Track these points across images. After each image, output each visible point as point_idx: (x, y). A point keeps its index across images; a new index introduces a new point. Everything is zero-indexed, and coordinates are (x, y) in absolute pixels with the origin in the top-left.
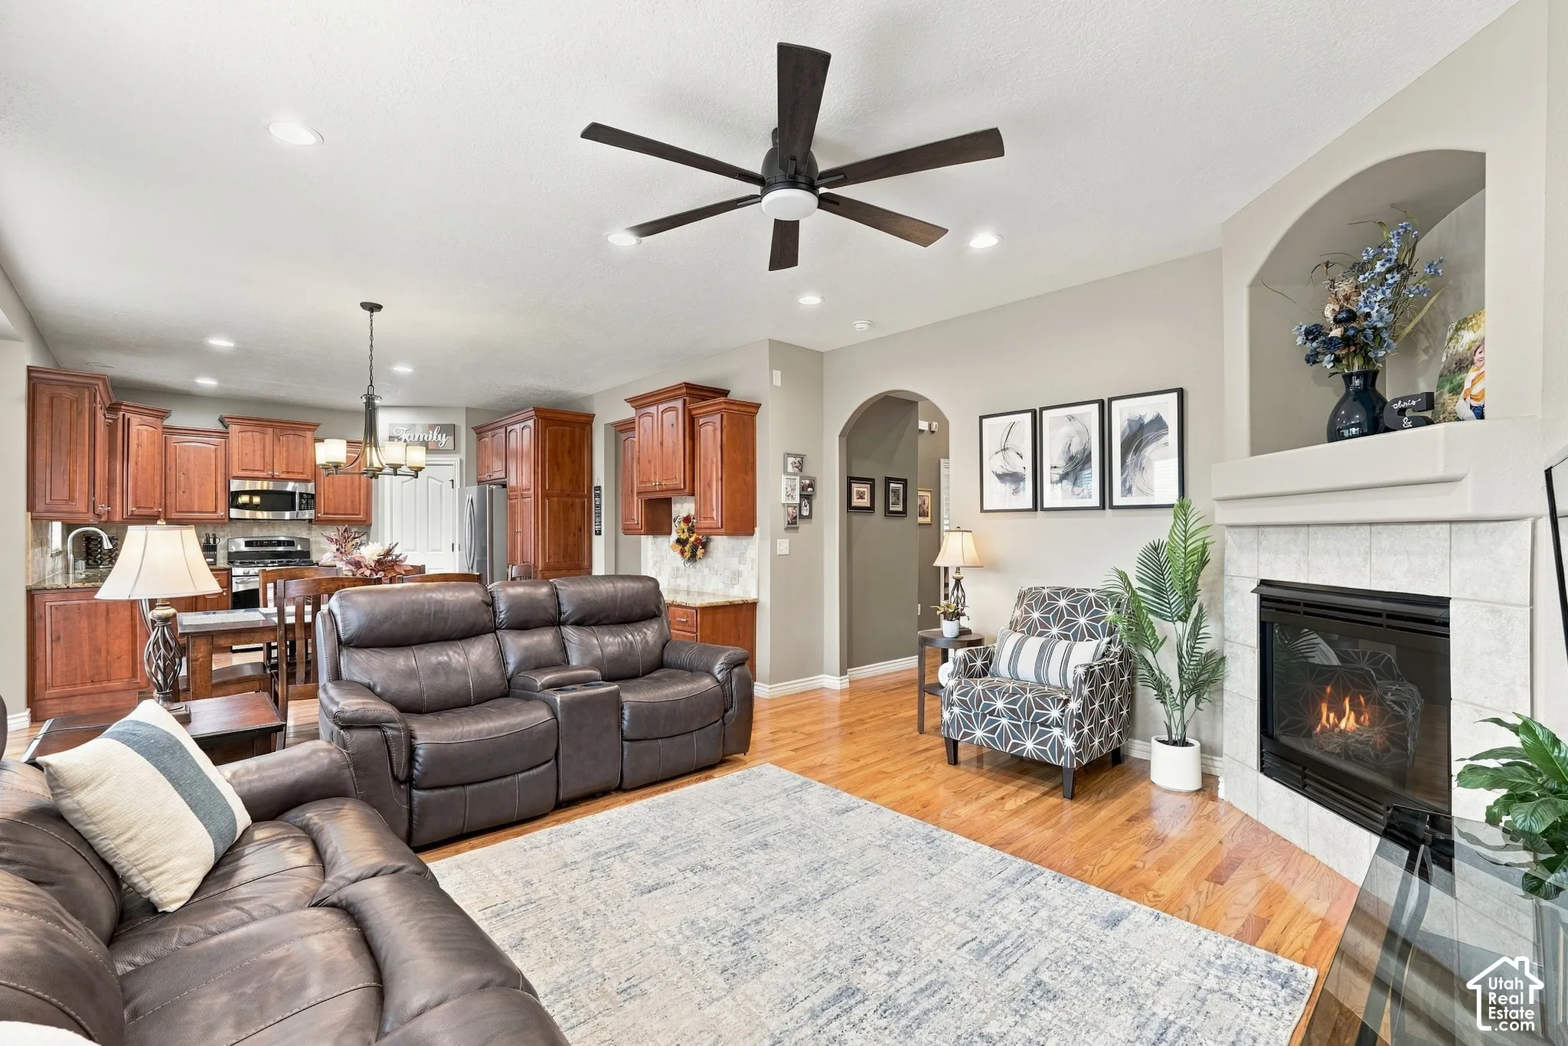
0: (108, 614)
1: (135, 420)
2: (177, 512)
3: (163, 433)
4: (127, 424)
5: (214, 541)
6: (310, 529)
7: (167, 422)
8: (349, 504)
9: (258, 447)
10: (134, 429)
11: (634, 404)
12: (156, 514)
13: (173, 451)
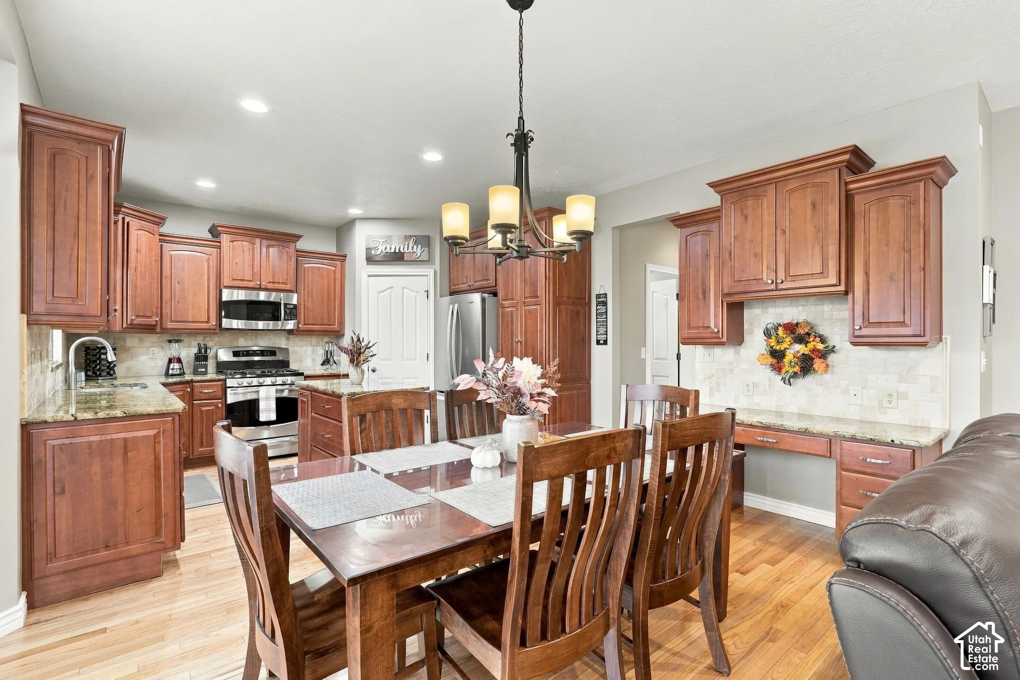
0: (126, 453)
1: (134, 224)
2: (172, 321)
3: (161, 240)
4: (126, 228)
5: (206, 352)
6: (288, 339)
7: (166, 229)
8: (326, 315)
9: (248, 256)
10: (134, 234)
11: (718, 189)
12: (154, 323)
13: (168, 260)
